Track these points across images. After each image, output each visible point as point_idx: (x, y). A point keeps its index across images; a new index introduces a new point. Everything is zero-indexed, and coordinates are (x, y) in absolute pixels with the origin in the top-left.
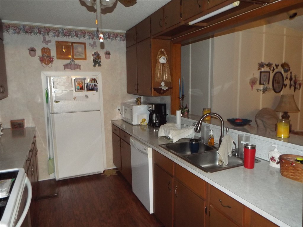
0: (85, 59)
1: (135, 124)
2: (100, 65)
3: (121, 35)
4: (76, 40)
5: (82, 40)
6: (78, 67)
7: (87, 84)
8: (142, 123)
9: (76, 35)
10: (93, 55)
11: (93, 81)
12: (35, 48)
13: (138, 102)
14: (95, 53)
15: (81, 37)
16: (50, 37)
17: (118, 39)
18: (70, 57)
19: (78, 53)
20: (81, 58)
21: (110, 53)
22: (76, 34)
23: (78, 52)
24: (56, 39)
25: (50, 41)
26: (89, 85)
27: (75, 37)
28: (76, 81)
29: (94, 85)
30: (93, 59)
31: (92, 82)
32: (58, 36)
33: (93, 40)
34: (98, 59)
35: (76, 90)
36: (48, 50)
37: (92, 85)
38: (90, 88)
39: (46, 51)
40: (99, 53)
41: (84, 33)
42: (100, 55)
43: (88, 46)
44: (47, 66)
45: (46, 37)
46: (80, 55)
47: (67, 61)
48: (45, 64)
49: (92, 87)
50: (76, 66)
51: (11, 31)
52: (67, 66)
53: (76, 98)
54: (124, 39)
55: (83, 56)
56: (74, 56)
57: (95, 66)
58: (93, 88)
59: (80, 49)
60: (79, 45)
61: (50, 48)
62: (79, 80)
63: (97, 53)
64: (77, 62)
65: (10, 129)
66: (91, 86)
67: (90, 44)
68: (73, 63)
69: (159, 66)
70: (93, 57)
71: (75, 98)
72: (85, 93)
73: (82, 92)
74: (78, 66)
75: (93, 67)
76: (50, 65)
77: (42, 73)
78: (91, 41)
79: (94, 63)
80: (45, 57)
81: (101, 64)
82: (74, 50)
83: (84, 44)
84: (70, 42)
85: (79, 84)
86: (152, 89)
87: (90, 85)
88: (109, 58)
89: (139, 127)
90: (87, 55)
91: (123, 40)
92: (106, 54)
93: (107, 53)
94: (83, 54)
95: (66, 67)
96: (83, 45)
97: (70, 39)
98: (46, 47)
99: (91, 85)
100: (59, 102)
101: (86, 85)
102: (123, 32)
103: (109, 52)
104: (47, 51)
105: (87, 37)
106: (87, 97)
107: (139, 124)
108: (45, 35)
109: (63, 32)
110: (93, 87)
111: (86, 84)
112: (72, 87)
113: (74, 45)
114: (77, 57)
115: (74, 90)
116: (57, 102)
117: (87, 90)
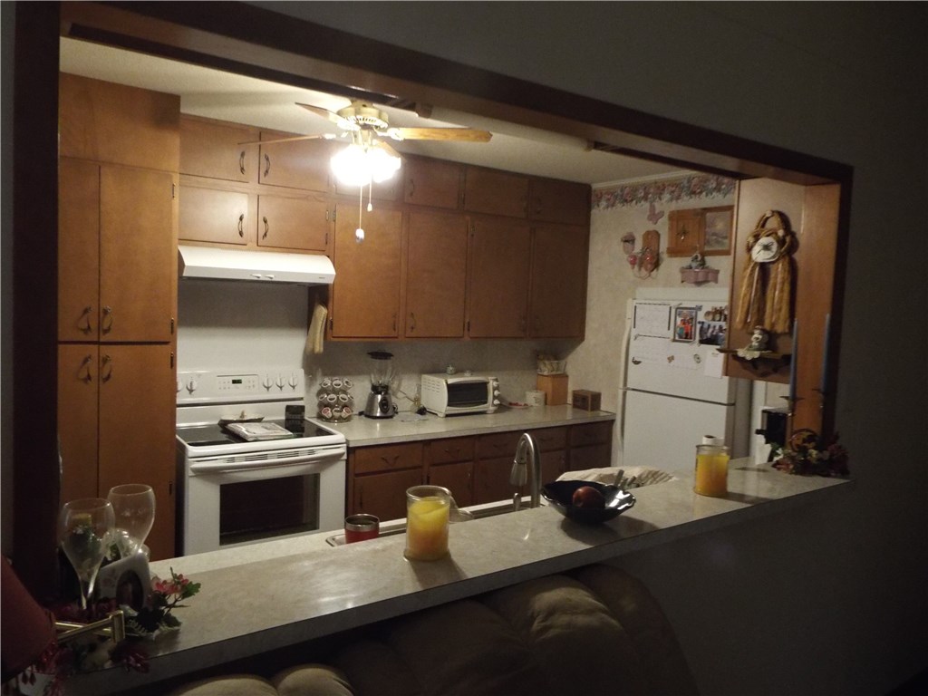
4: (716, 200)
6: (710, 275)
7: (703, 323)
11: (717, 317)
12: (634, 233)
16: (662, 204)
19: (715, 237)
20: (720, 249)
22: (718, 184)
23: (714, 234)
24: (675, 206)
25: (662, 214)
26: (706, 326)
27: (713, 194)
29: (717, 328)
31: (714, 320)
32: (678, 198)
35: (677, 337)
36: (656, 237)
37: (714, 327)
38: (709, 335)
39: (652, 237)
44: (649, 277)
46: (717, 242)
48: (647, 271)
49: (713, 332)
50: (701, 274)
51: (603, 203)
53: (673, 358)
55: (726, 244)
56: (705, 247)
58: (715, 336)
59: (720, 225)
60: (720, 213)
61: (659, 231)
62: (685, 311)
64: (711, 262)
66: (710, 330)
68: (694, 265)
71: (671, 359)
72: (695, 348)
74: (713, 273)
76: (655, 273)
80: (640, 255)
82: (708, 229)
83: (731, 209)
85: (684, 322)
87: (709, 326)
94: (725, 237)
96: (727, 214)
98: (652, 230)
99: (712, 326)
100: (640, 362)
101: (699, 326)
106: (698, 358)
108: (654, 201)
109: (689, 187)
111: (699, 323)
112: (669, 329)
113: (708, 214)
114: (711, 249)
115: (672, 337)
116: (637, 363)
117: (702, 342)
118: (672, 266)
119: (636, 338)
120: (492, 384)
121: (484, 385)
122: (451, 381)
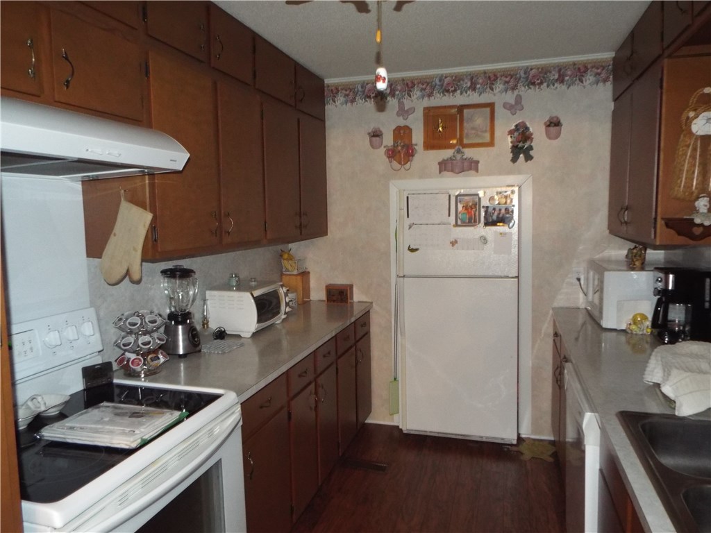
0: (491, 144)
1: (609, 327)
2: (529, 158)
3: (597, 65)
4: (473, 98)
5: (486, 98)
6: (473, 166)
7: (487, 207)
8: (633, 327)
9: (473, 87)
10: (511, 133)
11: (503, 200)
12: (381, 129)
13: (635, 262)
14: (516, 126)
15: (484, 91)
16: (412, 101)
17: (590, 78)
18: (454, 142)
19: (473, 132)
20: (480, 141)
21: (559, 122)
22: (471, 83)
23: (473, 128)
25: (413, 110)
26: (490, 210)
27: (468, 92)
28: (460, 202)
29: (503, 210)
30: (511, 142)
31: (499, 203)
32: (430, 95)
33: (516, 92)
34: (525, 141)
35: (459, 222)
36: (407, 132)
37: (500, 210)
38: (495, 217)
39: (402, 133)
40: (528, 126)
41: (491, 79)
42: (531, 130)
43: (499, 111)
44: (402, 168)
45: (405, 101)
46: (477, 135)
47: (447, 154)
48: (400, 163)
49: (499, 214)
50: (466, 164)
52: (445, 164)
53: (456, 242)
54: (608, 78)
55: (487, 138)
56: (465, 140)
57: (514, 160)
58: (502, 217)
59: (478, 120)
60: (478, 110)
61: (411, 127)
62: (466, 198)
63: (522, 124)
64: (469, 153)
65: (324, 301)
66: (496, 214)
67: (505, 106)
68: (459, 157)
69: (688, 146)
70: (511, 137)
71: (454, 243)
72: (481, 230)
73: (472, 228)
74: (471, 163)
75: (511, 163)
76: (407, 166)
77: (390, 184)
78: (510, 97)
79: (512, 152)
80: (400, 148)
81: (532, 153)
82: (465, 124)
83: (491, 106)
84: (456, 106)
85: (466, 208)
86: (660, 223)
87: (494, 209)
88: (557, 136)
89: (623, 338)
90: (498, 133)
91: (605, 81)
92: (549, 126)
93: (551, 123)
94: (486, 131)
95: (444, 166)
96: (488, 110)
97: (458, 99)
98: (402, 126)
99: (497, 209)
100: (417, 250)
102: (606, 57)
103: (558, 118)
104: (404, 133)
105: (499, 86)
106: (485, 240)
107: (624, 327)
108: (403, 97)
110: (501, 215)
111: (483, 207)
112: (449, 215)
113: (465, 111)
114: (470, 142)
115: (454, 222)
116: (412, 250)
117: (487, 224)
118: (427, 159)
119: (410, 227)
120: (282, 291)
121: (275, 294)
122: (257, 293)
